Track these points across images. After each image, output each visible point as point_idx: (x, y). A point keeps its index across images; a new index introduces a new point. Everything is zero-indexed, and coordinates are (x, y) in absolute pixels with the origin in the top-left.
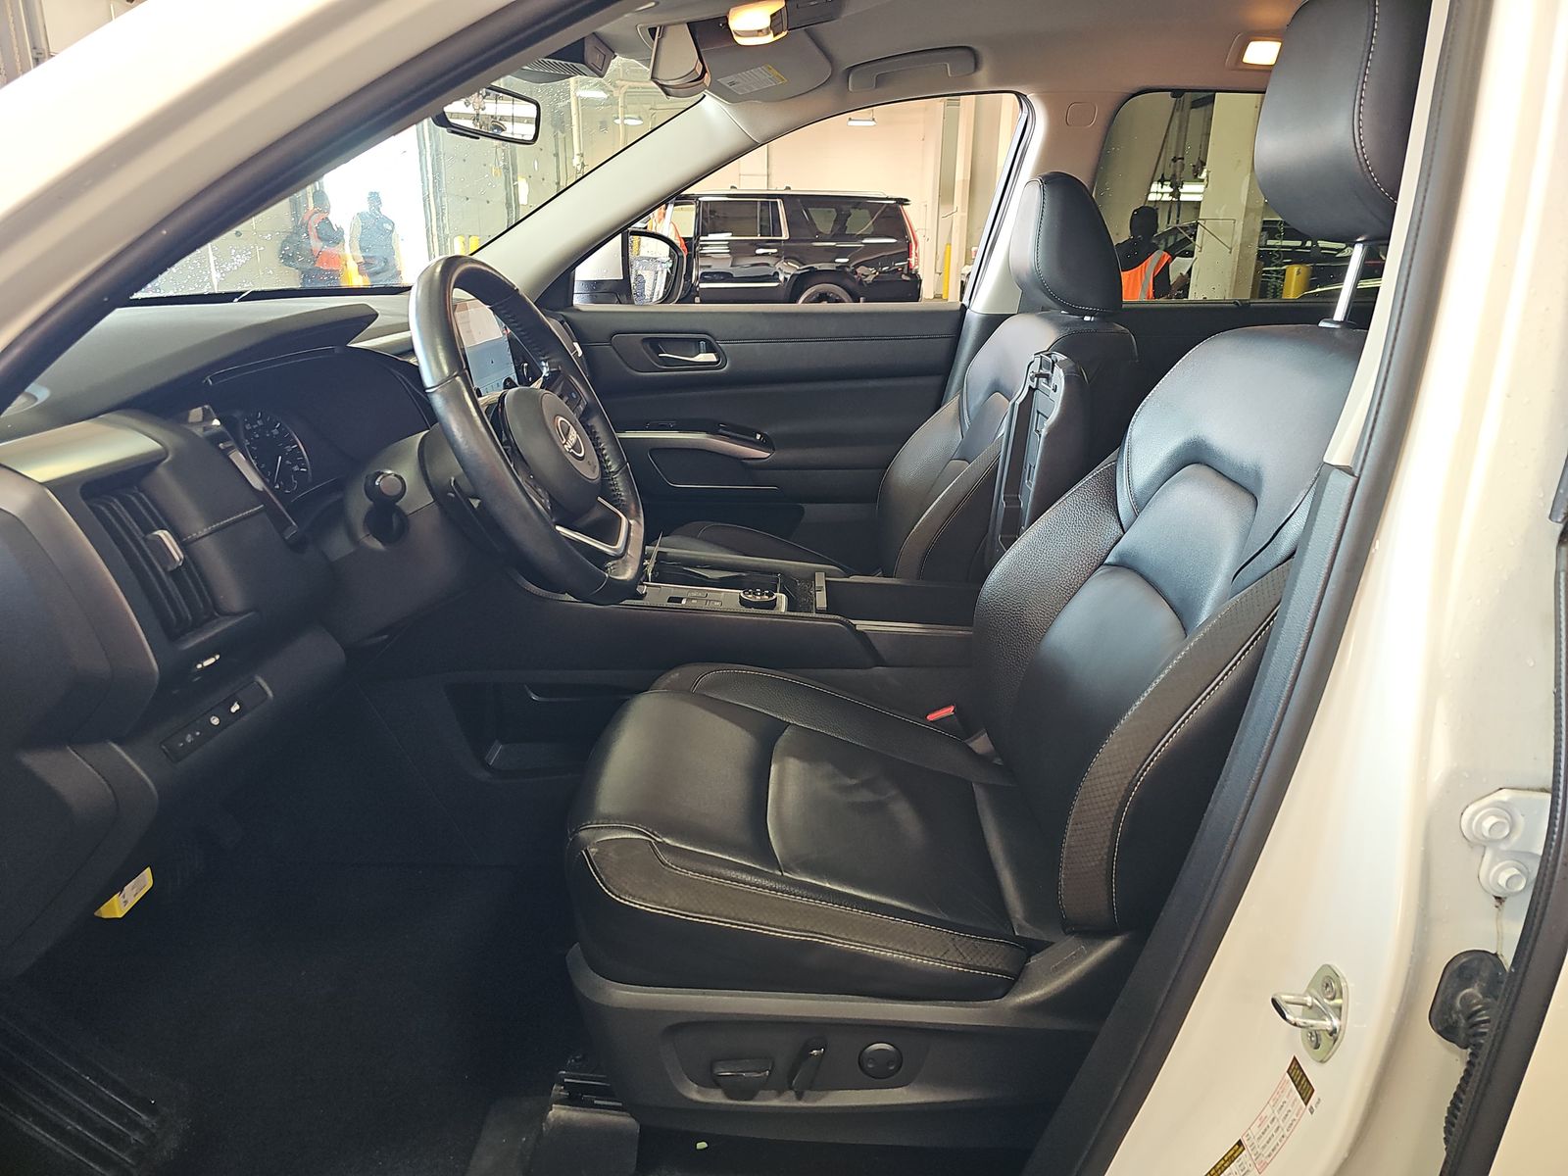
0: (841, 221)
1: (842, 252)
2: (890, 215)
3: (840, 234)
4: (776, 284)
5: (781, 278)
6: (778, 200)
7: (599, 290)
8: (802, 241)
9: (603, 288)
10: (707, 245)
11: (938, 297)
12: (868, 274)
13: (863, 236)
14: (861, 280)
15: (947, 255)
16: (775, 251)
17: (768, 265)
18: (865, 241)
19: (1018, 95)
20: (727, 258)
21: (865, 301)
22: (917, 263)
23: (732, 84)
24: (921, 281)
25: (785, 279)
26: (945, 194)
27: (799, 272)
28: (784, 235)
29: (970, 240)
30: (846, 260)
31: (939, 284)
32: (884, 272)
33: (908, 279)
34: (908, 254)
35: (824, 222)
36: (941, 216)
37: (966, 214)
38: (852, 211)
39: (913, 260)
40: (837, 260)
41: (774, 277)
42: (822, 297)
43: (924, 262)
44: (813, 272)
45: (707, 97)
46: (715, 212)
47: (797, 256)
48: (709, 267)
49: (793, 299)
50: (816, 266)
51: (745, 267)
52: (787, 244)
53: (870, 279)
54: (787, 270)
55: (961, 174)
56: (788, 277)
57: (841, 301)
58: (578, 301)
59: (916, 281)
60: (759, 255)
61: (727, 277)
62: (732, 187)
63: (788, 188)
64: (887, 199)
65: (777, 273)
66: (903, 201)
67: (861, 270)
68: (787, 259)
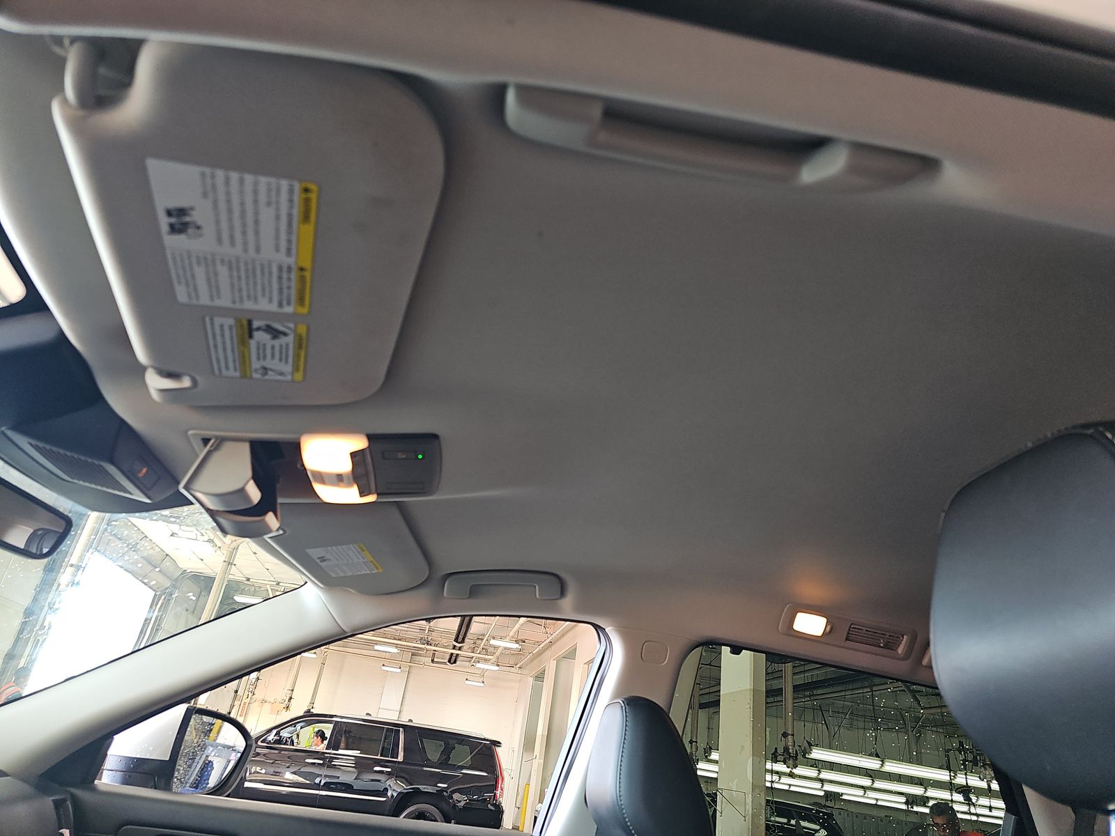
0: (447, 751)
1: (444, 779)
2: (485, 752)
3: (444, 763)
4: (384, 799)
5: (389, 794)
6: (401, 729)
7: (140, 771)
8: (414, 765)
9: (146, 767)
10: (338, 758)
11: (515, 828)
12: (460, 799)
13: (463, 767)
14: (455, 805)
15: (526, 791)
16: (389, 770)
17: (379, 781)
18: (464, 771)
19: (596, 627)
20: (353, 772)
21: (455, 823)
22: (501, 795)
23: (323, 559)
24: (503, 812)
25: (392, 796)
26: (529, 744)
27: (405, 791)
28: (399, 758)
29: (544, 782)
30: (446, 786)
31: (517, 818)
32: (474, 800)
33: (493, 808)
34: (495, 787)
35: (433, 751)
36: (523, 762)
37: (542, 761)
38: (456, 745)
39: (498, 793)
40: (439, 785)
41: (383, 793)
42: (421, 816)
43: (507, 797)
44: (417, 792)
45: (309, 583)
46: (350, 732)
47: (407, 776)
48: (339, 777)
49: (396, 814)
50: (422, 787)
51: (366, 780)
52: (401, 766)
53: (462, 804)
54: (396, 788)
55: (541, 730)
56: (395, 795)
57: (436, 820)
58: (108, 779)
59: (499, 811)
60: (376, 772)
61: (347, 788)
62: (368, 714)
63: (411, 721)
64: (484, 739)
65: (386, 789)
66: (497, 743)
67: (456, 796)
68: (398, 777)
